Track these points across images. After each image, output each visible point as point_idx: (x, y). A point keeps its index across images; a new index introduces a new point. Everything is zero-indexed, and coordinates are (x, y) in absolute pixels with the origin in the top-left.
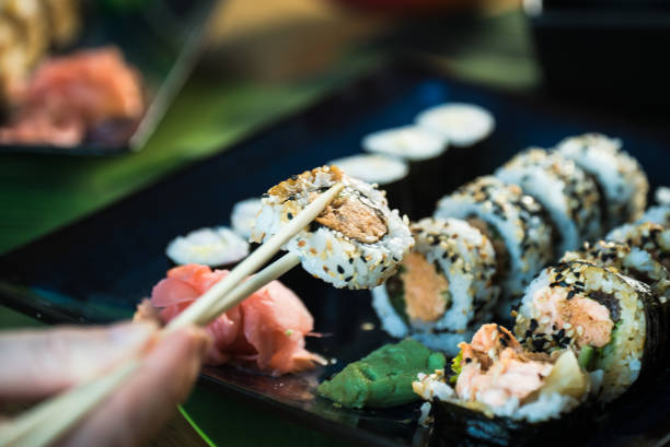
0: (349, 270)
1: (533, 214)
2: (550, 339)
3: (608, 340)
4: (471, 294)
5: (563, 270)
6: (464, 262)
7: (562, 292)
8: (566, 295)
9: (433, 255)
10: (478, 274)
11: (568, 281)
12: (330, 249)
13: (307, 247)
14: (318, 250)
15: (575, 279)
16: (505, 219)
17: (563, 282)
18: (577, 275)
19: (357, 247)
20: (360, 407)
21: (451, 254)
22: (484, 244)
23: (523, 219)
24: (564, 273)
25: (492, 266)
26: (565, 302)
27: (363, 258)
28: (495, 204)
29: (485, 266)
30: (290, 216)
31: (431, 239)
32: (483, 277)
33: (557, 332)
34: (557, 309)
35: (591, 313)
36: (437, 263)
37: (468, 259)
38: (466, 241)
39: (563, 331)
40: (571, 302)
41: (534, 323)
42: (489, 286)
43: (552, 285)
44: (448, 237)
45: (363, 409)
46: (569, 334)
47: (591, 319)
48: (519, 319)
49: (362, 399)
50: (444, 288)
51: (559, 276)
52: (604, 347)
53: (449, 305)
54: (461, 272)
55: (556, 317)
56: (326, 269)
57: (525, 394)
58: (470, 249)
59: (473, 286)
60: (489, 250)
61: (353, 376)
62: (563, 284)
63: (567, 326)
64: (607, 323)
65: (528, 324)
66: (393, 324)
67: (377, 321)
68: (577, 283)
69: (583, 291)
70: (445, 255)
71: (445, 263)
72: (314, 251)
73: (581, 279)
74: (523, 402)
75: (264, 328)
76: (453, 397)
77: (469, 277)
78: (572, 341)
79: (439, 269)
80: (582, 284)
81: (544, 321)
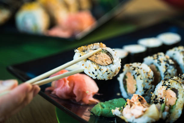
0: (96, 73)
2: (159, 101)
3: (174, 104)
4: (142, 86)
6: (141, 77)
8: (166, 88)
9: (133, 73)
10: (146, 80)
13: (85, 66)
14: (87, 67)
15: (168, 84)
16: (160, 65)
17: (165, 84)
19: (98, 67)
20: (99, 115)
21: (138, 73)
22: (150, 72)
23: (166, 66)
24: (166, 82)
25: (152, 79)
26: (165, 91)
27: (100, 70)
28: (159, 60)
29: (149, 78)
30: (81, 56)
31: (133, 69)
32: (147, 82)
33: (161, 100)
34: (163, 93)
35: (171, 95)
36: (134, 75)
37: (143, 75)
38: (144, 70)
39: (163, 100)
40: (167, 91)
41: (156, 96)
42: (150, 84)
43: (162, 85)
44: (138, 68)
45: (100, 116)
46: (164, 101)
47: (171, 97)
48: (153, 95)
49: (100, 113)
50: (135, 84)
52: (173, 106)
53: (137, 89)
54: (140, 79)
55: (162, 96)
56: (89, 73)
58: (144, 73)
59: (143, 84)
60: (151, 74)
61: (98, 106)
63: (164, 98)
64: (175, 98)
65: (155, 97)
66: (124, 94)
67: (121, 93)
69: (170, 88)
70: (136, 74)
71: (136, 76)
72: (86, 67)
73: (170, 84)
75: (79, 90)
77: (142, 81)
78: (164, 103)
79: (134, 78)
80: (170, 86)
81: (159, 96)
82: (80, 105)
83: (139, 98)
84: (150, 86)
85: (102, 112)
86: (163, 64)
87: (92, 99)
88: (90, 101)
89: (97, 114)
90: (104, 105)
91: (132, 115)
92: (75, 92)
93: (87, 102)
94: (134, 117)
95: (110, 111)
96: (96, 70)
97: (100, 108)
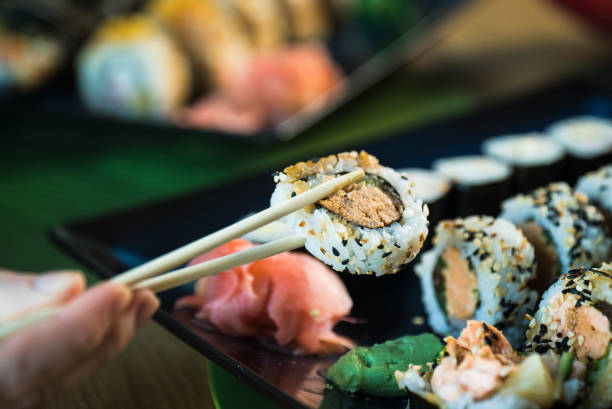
0: (344, 253)
1: (595, 223)
2: (554, 346)
3: (603, 352)
4: (498, 295)
5: (576, 276)
6: (494, 263)
7: (572, 299)
8: (575, 302)
9: (466, 252)
10: (509, 275)
11: (580, 288)
12: (325, 230)
13: (307, 228)
14: (316, 232)
15: (585, 287)
16: (557, 224)
17: (575, 289)
18: (587, 283)
19: (353, 231)
20: (353, 391)
21: (482, 252)
22: (523, 246)
23: (578, 228)
24: (575, 280)
25: (530, 270)
26: (574, 310)
27: (358, 241)
28: (552, 209)
29: (520, 269)
30: (294, 195)
31: (467, 236)
32: (514, 279)
33: (560, 340)
34: (567, 316)
35: (593, 323)
36: (469, 259)
37: (501, 259)
38: (502, 241)
39: (567, 339)
40: (579, 310)
41: (544, 329)
42: (522, 289)
43: (565, 292)
44: (485, 235)
45: (355, 393)
46: (570, 343)
47: (593, 329)
48: (532, 323)
49: (355, 384)
50: (474, 286)
51: (571, 283)
52: (600, 359)
53: (479, 305)
54: (489, 270)
55: (563, 326)
56: (323, 251)
57: (480, 393)
58: (504, 250)
59: (500, 286)
60: (528, 252)
61: (350, 360)
62: (573, 291)
63: (570, 334)
64: (606, 335)
65: (539, 329)
66: (437, 321)
68: (585, 291)
69: (589, 299)
70: (476, 253)
71: (476, 260)
72: (312, 232)
73: (590, 288)
74: (477, 400)
75: (288, 306)
76: (425, 389)
77: (496, 278)
78: (571, 350)
79: (471, 267)
80: (589, 293)
81: (553, 327)
82: (290, 356)
83: (487, 334)
84: (523, 295)
85: (363, 379)
86: (567, 221)
87: (329, 336)
88: (323, 342)
89: (347, 387)
90: (371, 358)
91: (464, 388)
92: (274, 311)
93: (315, 347)
94: (469, 397)
95: (391, 377)
96: (345, 243)
97: (357, 366)
